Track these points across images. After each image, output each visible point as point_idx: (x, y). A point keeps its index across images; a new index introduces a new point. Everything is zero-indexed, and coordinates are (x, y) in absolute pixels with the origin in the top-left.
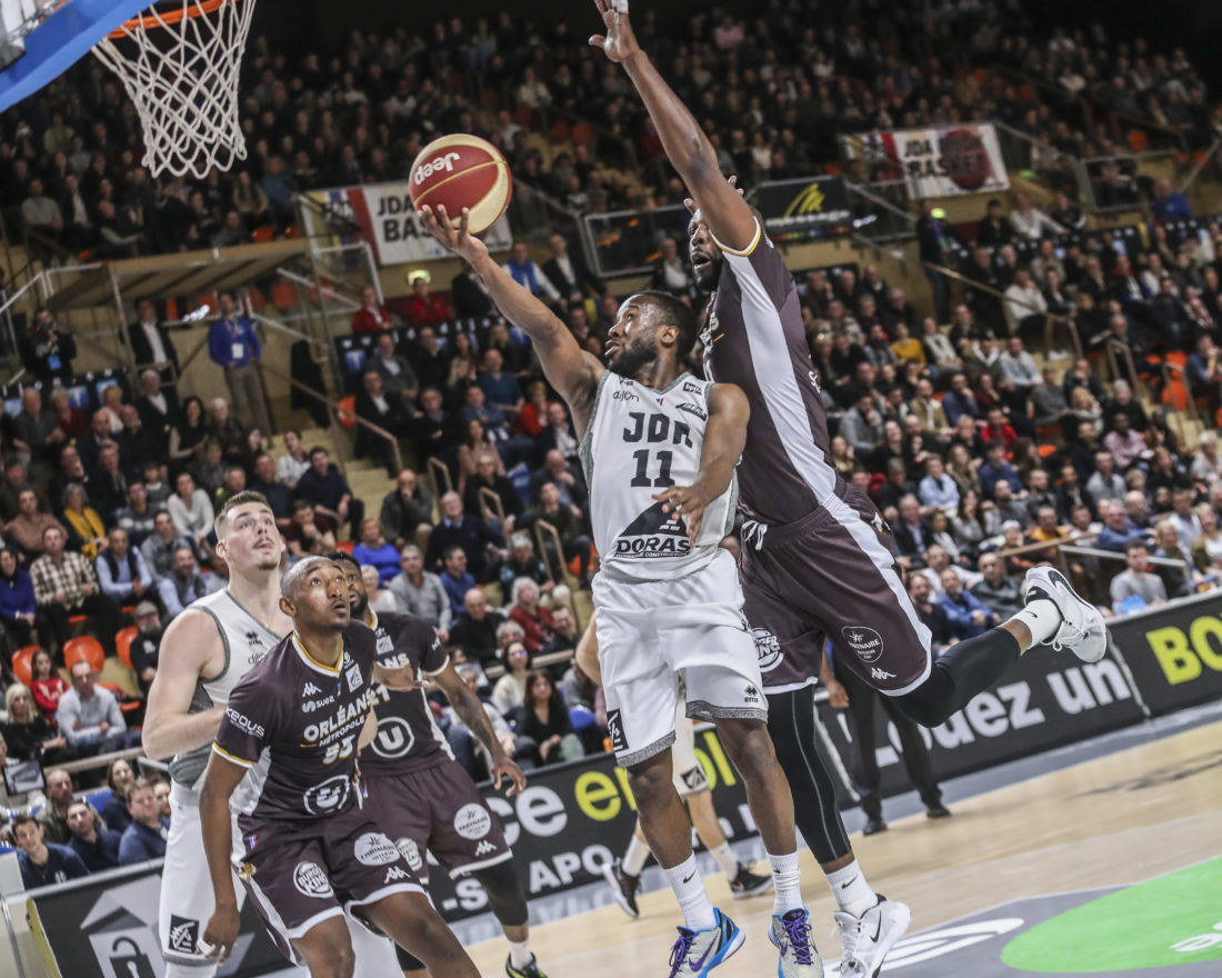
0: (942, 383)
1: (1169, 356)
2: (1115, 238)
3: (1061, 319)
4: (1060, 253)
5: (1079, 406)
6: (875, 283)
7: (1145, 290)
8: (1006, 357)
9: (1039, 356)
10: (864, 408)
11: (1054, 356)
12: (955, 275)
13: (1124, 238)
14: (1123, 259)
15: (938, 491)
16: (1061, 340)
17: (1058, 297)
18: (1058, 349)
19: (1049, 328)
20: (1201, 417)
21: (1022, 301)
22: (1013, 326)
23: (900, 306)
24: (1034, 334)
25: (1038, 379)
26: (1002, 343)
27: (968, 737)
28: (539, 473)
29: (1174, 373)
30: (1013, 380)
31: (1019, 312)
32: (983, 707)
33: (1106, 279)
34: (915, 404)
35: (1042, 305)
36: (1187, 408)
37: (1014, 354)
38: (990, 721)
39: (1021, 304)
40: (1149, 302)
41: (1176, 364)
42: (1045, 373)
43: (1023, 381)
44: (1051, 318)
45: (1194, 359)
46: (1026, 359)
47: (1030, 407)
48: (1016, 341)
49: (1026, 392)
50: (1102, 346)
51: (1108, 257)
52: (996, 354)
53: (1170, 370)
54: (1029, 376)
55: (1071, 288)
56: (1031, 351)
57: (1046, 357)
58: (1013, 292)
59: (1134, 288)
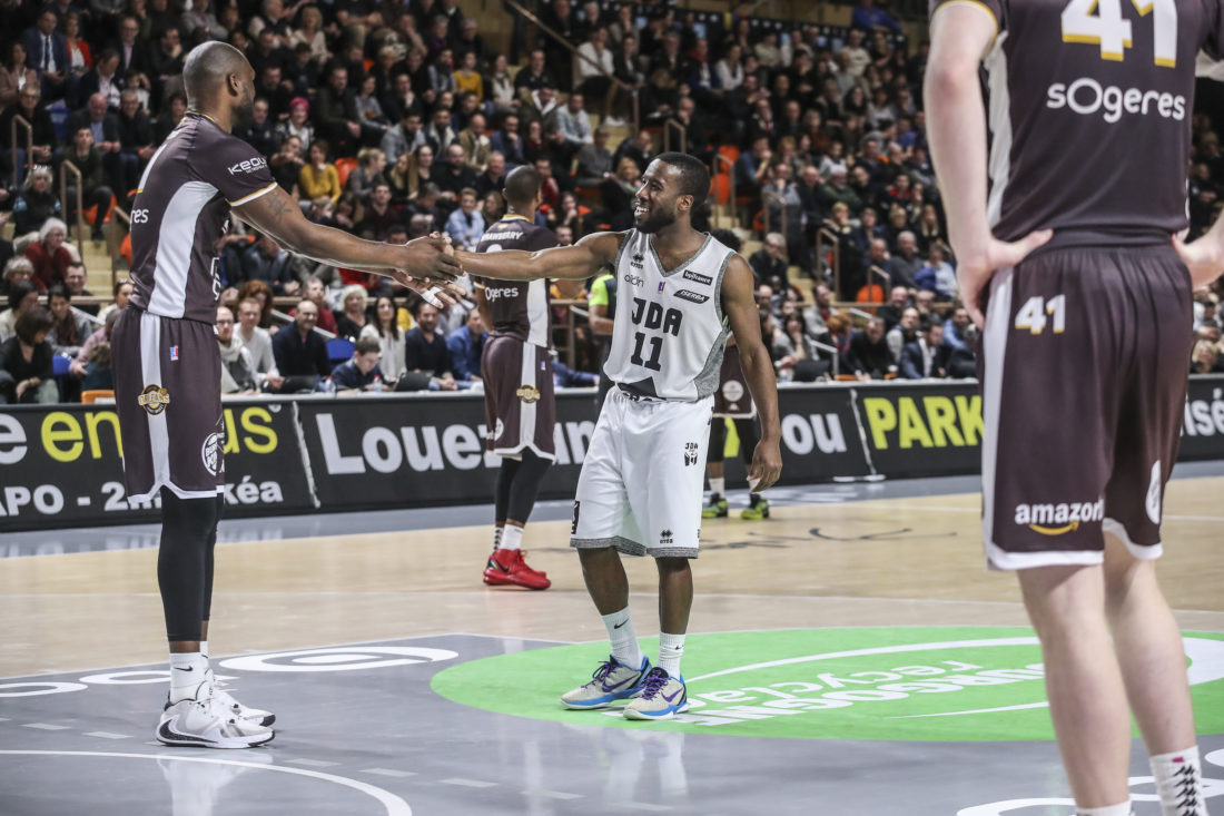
0: (496, 121)
1: (723, 148)
2: (697, 20)
3: (627, 87)
4: (641, 22)
5: (624, 177)
6: (450, 8)
7: (715, 80)
8: (563, 110)
9: (596, 118)
10: (410, 126)
11: (610, 121)
12: (533, 18)
13: (707, 22)
14: (703, 45)
15: (466, 226)
16: (620, 108)
17: (629, 65)
18: (616, 116)
19: (612, 92)
20: (739, 215)
21: (592, 59)
22: (577, 82)
23: (471, 36)
24: (596, 95)
25: (589, 139)
26: (565, 96)
27: (438, 465)
28: (79, 113)
29: (724, 166)
30: (564, 134)
31: (588, 70)
32: (460, 439)
33: (679, 59)
34: (463, 135)
35: (609, 68)
36: (728, 202)
37: (573, 111)
38: (464, 455)
39: (590, 62)
40: (717, 91)
41: (727, 157)
42: (598, 135)
43: (574, 138)
44: (617, 83)
45: (746, 156)
46: (584, 118)
47: (575, 164)
48: (578, 98)
49: (573, 149)
50: (660, 122)
51: (688, 38)
52: (553, 104)
53: (719, 161)
54: (581, 135)
55: (644, 59)
56: (589, 111)
57: (602, 120)
58: (587, 49)
59: (706, 74)
